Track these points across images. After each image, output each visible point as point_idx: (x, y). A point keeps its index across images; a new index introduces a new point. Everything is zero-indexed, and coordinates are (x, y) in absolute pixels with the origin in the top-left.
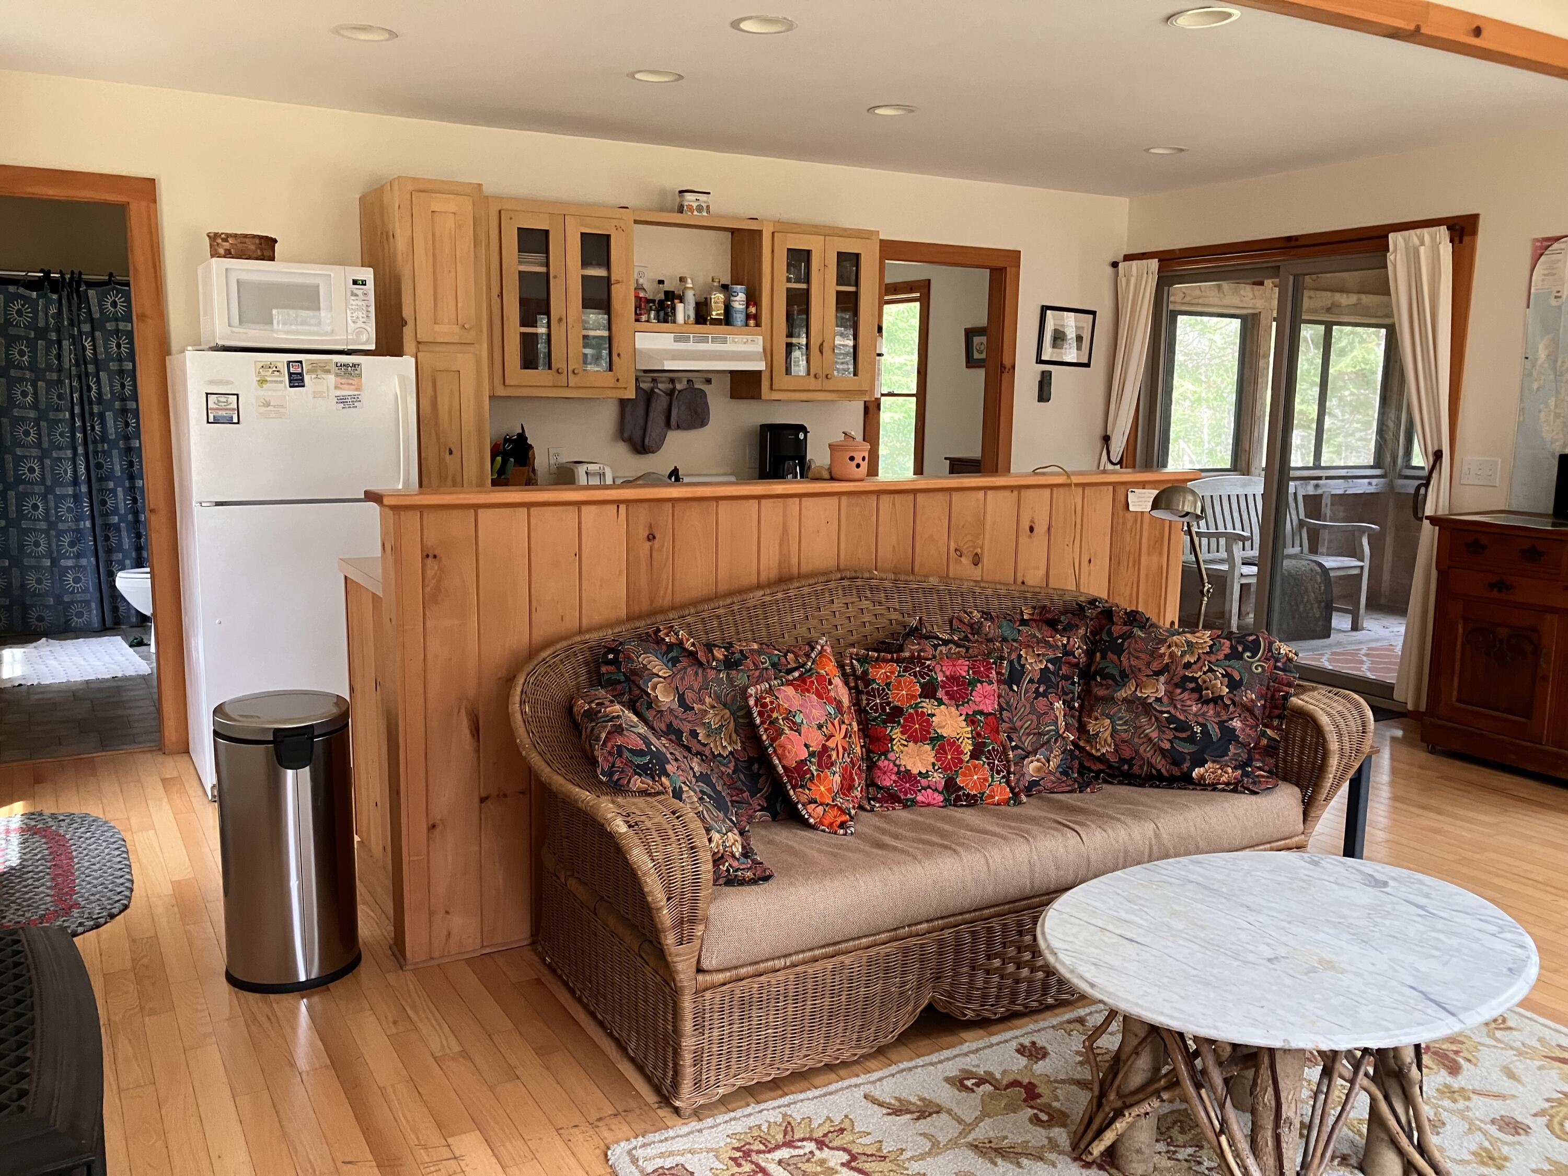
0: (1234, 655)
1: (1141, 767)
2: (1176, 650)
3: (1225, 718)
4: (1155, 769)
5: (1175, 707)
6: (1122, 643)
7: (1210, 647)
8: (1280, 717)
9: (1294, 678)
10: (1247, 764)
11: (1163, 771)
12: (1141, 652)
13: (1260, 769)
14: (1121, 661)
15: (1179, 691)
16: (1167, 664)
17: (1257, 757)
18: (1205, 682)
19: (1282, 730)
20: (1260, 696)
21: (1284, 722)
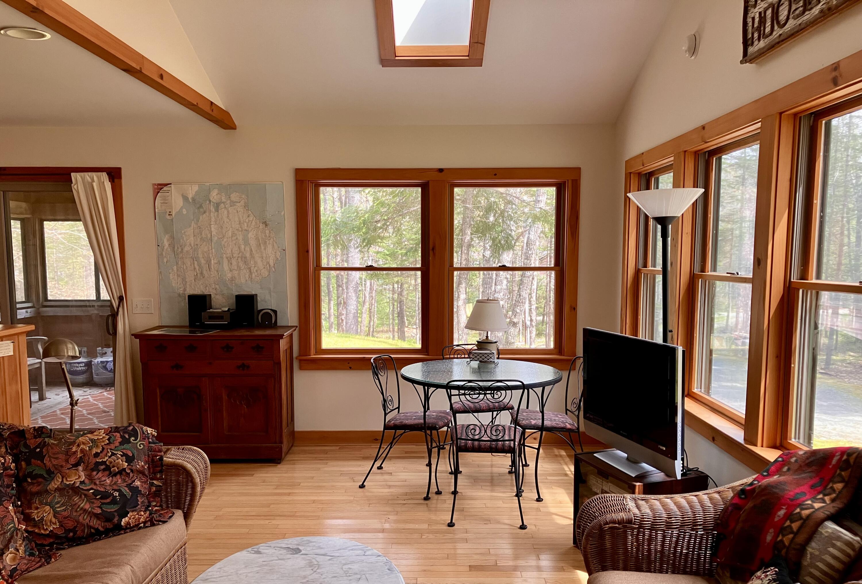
0: (125, 441)
1: (83, 531)
2: (84, 447)
3: (130, 482)
4: (94, 528)
5: (95, 484)
6: (41, 451)
7: (109, 439)
8: (161, 472)
9: (161, 446)
10: (149, 506)
11: (100, 528)
12: (58, 453)
13: (155, 506)
14: (45, 464)
15: (95, 473)
16: (80, 457)
17: (152, 499)
18: (111, 463)
19: (163, 479)
20: (146, 462)
21: (164, 473)
